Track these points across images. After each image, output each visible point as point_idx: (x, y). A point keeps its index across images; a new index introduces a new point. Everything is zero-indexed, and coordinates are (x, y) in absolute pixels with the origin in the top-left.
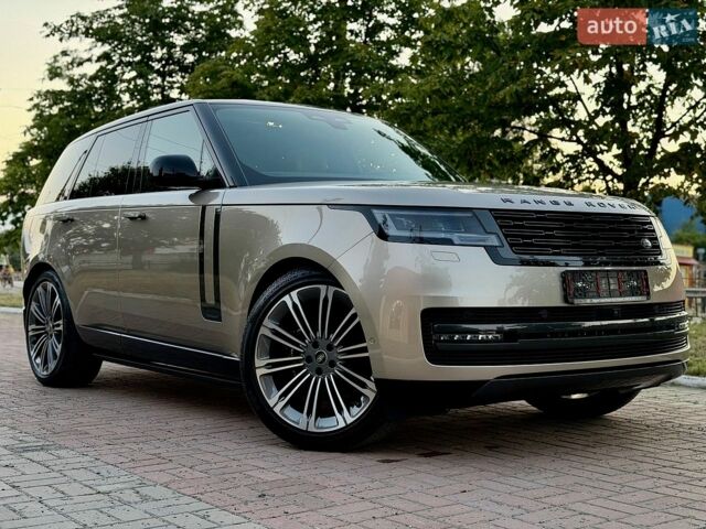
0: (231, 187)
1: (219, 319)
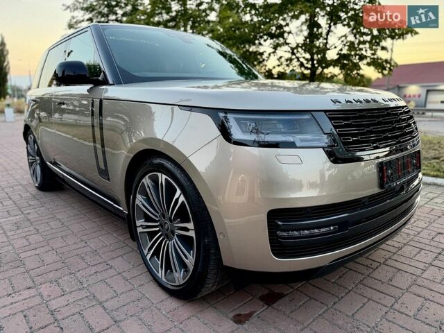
1: (109, 179)
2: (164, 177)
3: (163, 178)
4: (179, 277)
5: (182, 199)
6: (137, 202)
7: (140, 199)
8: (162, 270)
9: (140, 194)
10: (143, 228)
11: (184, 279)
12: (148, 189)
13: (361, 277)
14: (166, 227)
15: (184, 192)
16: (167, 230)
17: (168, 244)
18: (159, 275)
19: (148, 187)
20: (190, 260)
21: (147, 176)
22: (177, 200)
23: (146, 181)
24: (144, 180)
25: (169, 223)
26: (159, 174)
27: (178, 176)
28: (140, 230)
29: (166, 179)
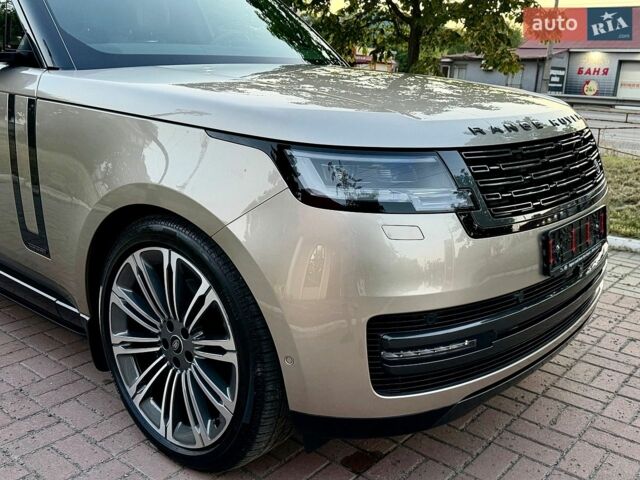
0: (49, 69)
1: (47, 254)
2: (175, 256)
3: (171, 258)
4: (202, 435)
5: (212, 297)
6: (114, 299)
7: (119, 295)
8: (166, 422)
9: (121, 283)
10: (126, 348)
11: (212, 437)
12: (138, 277)
13: (507, 419)
14: (176, 345)
15: (216, 284)
16: (179, 350)
17: (180, 376)
18: (161, 431)
19: (140, 272)
20: (227, 405)
21: (137, 254)
22: (202, 299)
23: (136, 261)
24: (130, 260)
25: (181, 339)
26: (165, 252)
27: (206, 256)
28: (118, 350)
29: (178, 260)
